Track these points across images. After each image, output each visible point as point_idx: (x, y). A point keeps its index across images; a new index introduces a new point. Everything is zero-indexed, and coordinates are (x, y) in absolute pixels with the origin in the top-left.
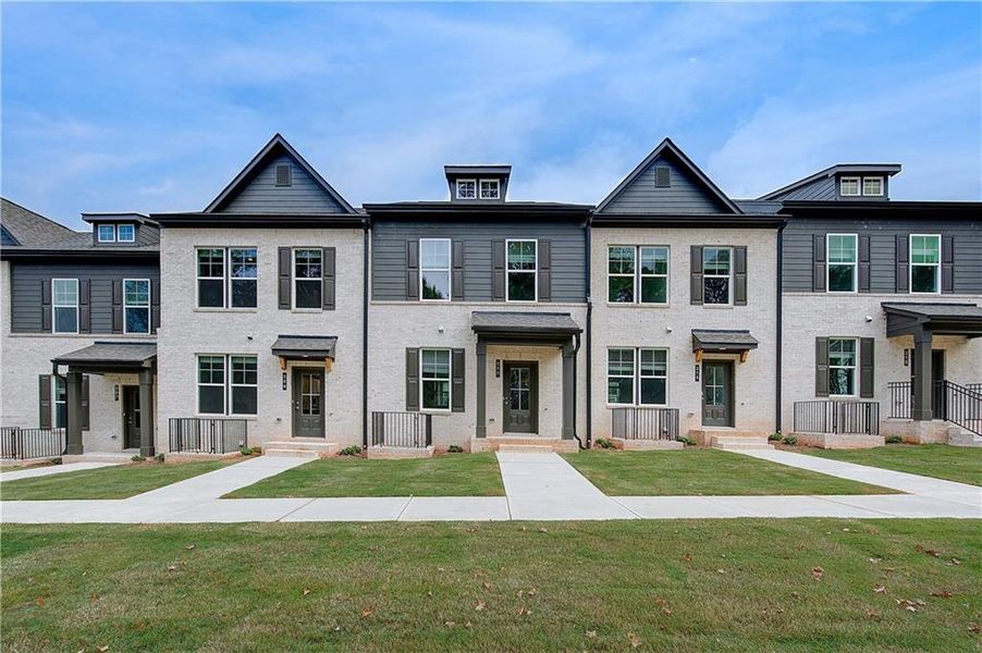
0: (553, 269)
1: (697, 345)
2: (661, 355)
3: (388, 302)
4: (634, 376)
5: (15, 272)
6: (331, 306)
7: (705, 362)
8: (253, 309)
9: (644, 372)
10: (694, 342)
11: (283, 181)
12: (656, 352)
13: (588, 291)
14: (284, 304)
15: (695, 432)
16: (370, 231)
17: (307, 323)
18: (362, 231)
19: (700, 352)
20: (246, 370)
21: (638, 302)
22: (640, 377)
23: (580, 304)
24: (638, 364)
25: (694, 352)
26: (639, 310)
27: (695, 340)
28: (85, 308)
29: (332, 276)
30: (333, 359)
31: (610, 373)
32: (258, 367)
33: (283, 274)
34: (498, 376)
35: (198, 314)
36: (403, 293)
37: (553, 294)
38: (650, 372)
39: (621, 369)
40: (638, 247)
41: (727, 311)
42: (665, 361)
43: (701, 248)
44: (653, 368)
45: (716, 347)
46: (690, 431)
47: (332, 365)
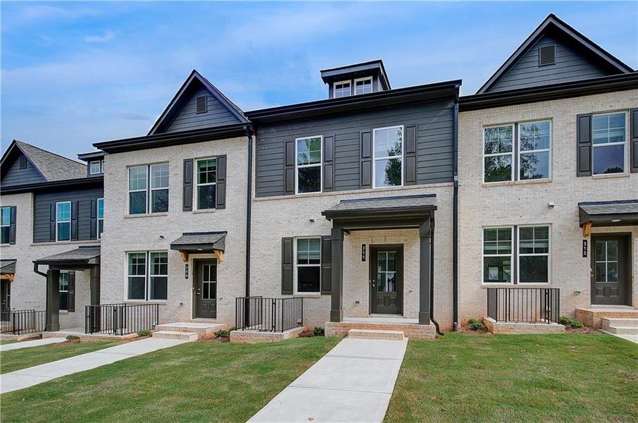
0: (419, 153)
1: (584, 218)
2: (542, 232)
3: (267, 198)
4: (512, 255)
5: (37, 200)
6: (222, 206)
7: (595, 237)
8: (165, 213)
9: (522, 250)
10: (580, 216)
11: (202, 109)
12: (537, 229)
13: (454, 170)
14: (187, 207)
15: (582, 312)
16: (254, 137)
17: (204, 221)
18: (247, 138)
19: (589, 226)
20: (161, 263)
21: (516, 179)
22: (519, 255)
23: (446, 184)
24: (516, 242)
25: (581, 226)
26: (518, 187)
27: (582, 213)
28: (74, 223)
29: (223, 180)
30: (223, 251)
31: (486, 252)
32: (169, 260)
33: (187, 182)
34: (364, 260)
35: (127, 220)
36: (281, 189)
37: (419, 177)
38: (530, 250)
39: (497, 248)
40: (516, 124)
41: (623, 180)
42: (547, 237)
43: (590, 116)
44: (534, 246)
45: (608, 219)
46: (576, 310)
47: (222, 257)
